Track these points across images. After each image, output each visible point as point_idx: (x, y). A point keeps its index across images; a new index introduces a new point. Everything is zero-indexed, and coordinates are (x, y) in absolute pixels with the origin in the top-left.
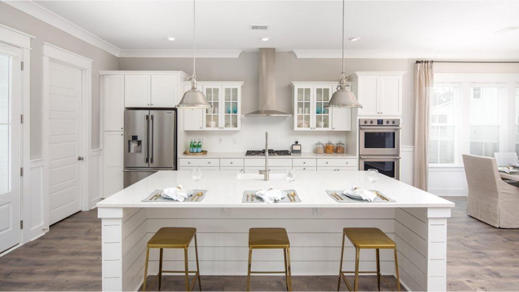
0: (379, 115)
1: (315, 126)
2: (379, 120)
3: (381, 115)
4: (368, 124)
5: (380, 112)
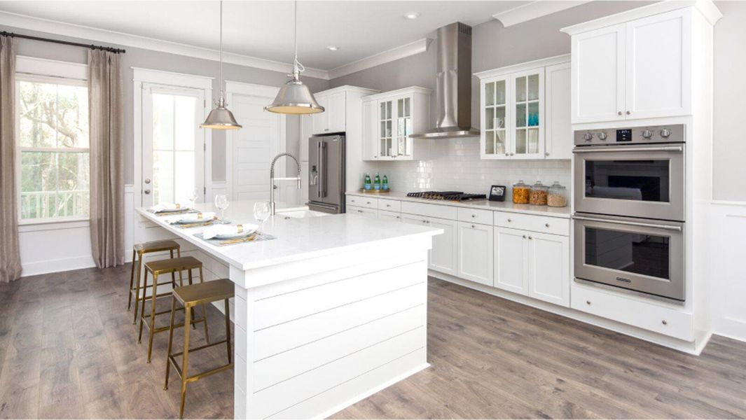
0: (620, 118)
1: (514, 151)
2: (621, 131)
3: (628, 117)
4: (594, 141)
5: (623, 111)
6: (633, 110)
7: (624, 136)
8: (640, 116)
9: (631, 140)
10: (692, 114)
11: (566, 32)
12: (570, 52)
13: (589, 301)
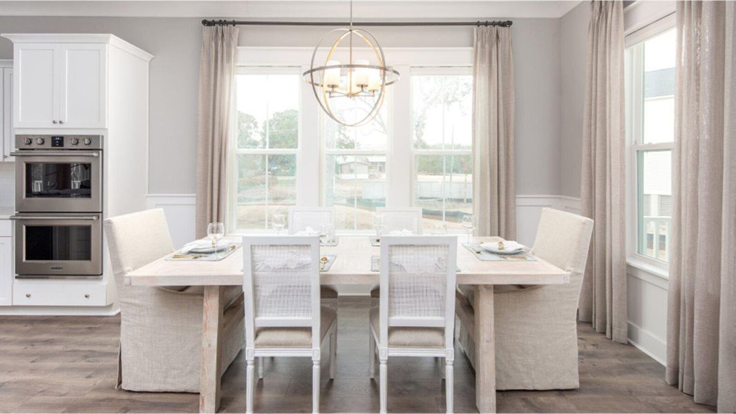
0: (54, 126)
2: (55, 137)
3: (61, 126)
4: (34, 146)
5: (57, 120)
6: (66, 120)
7: (58, 142)
8: (72, 126)
9: (62, 146)
10: (107, 127)
11: (8, 38)
12: (13, 58)
13: (28, 294)
